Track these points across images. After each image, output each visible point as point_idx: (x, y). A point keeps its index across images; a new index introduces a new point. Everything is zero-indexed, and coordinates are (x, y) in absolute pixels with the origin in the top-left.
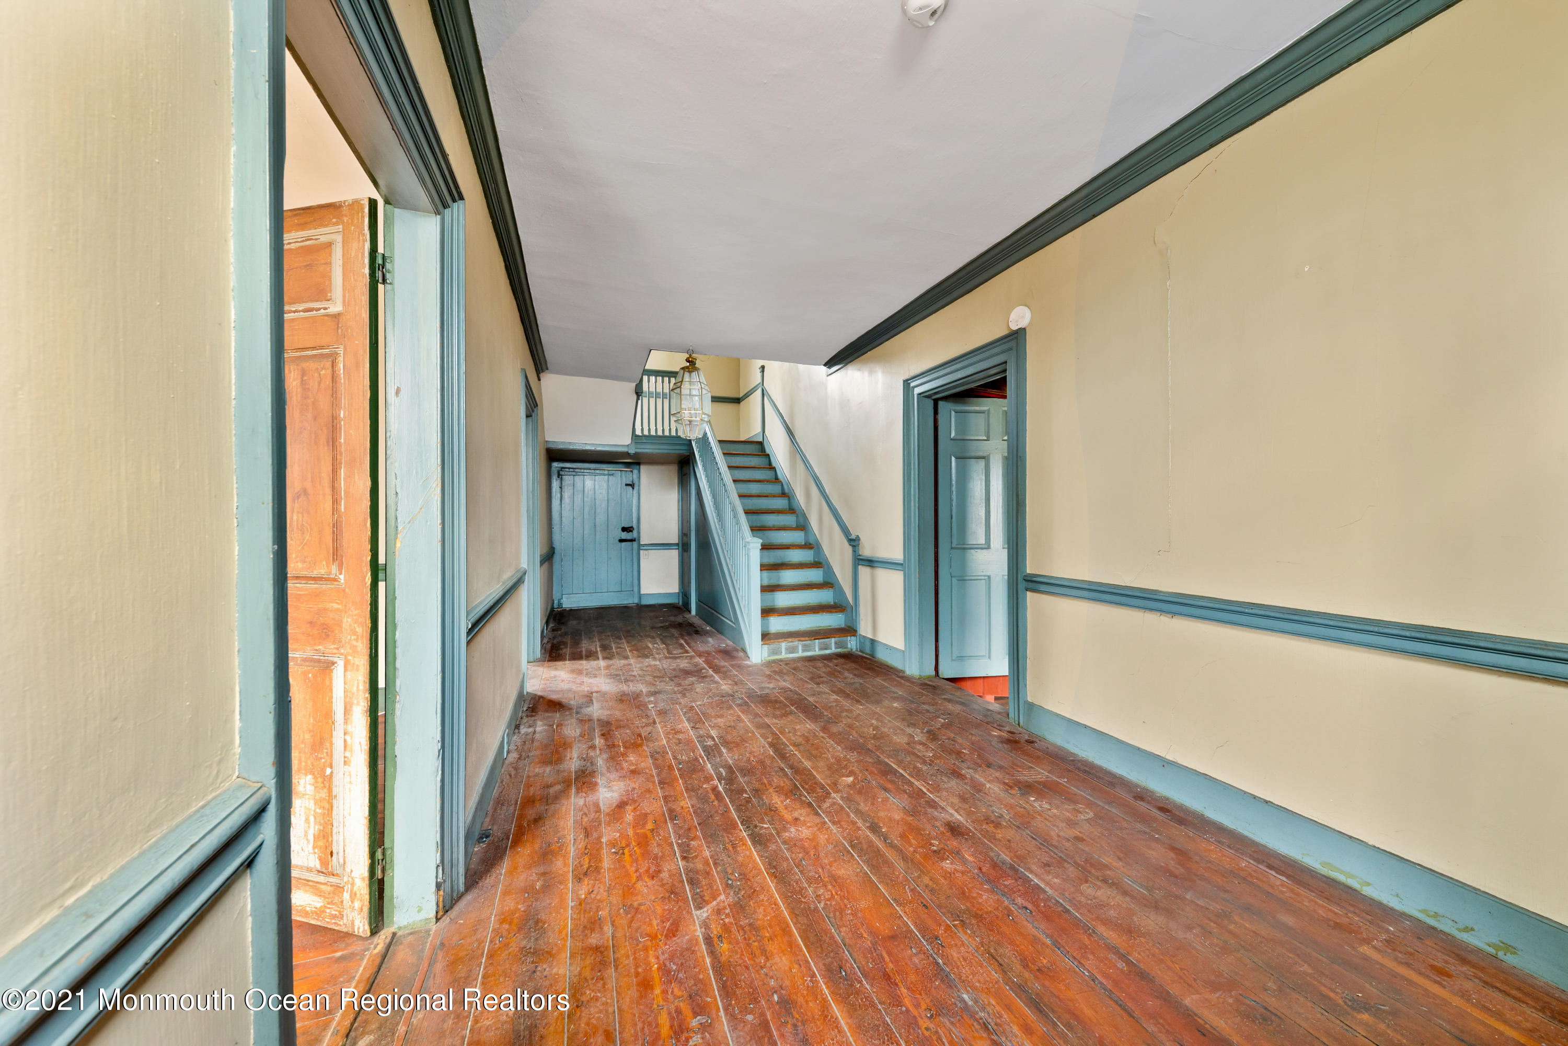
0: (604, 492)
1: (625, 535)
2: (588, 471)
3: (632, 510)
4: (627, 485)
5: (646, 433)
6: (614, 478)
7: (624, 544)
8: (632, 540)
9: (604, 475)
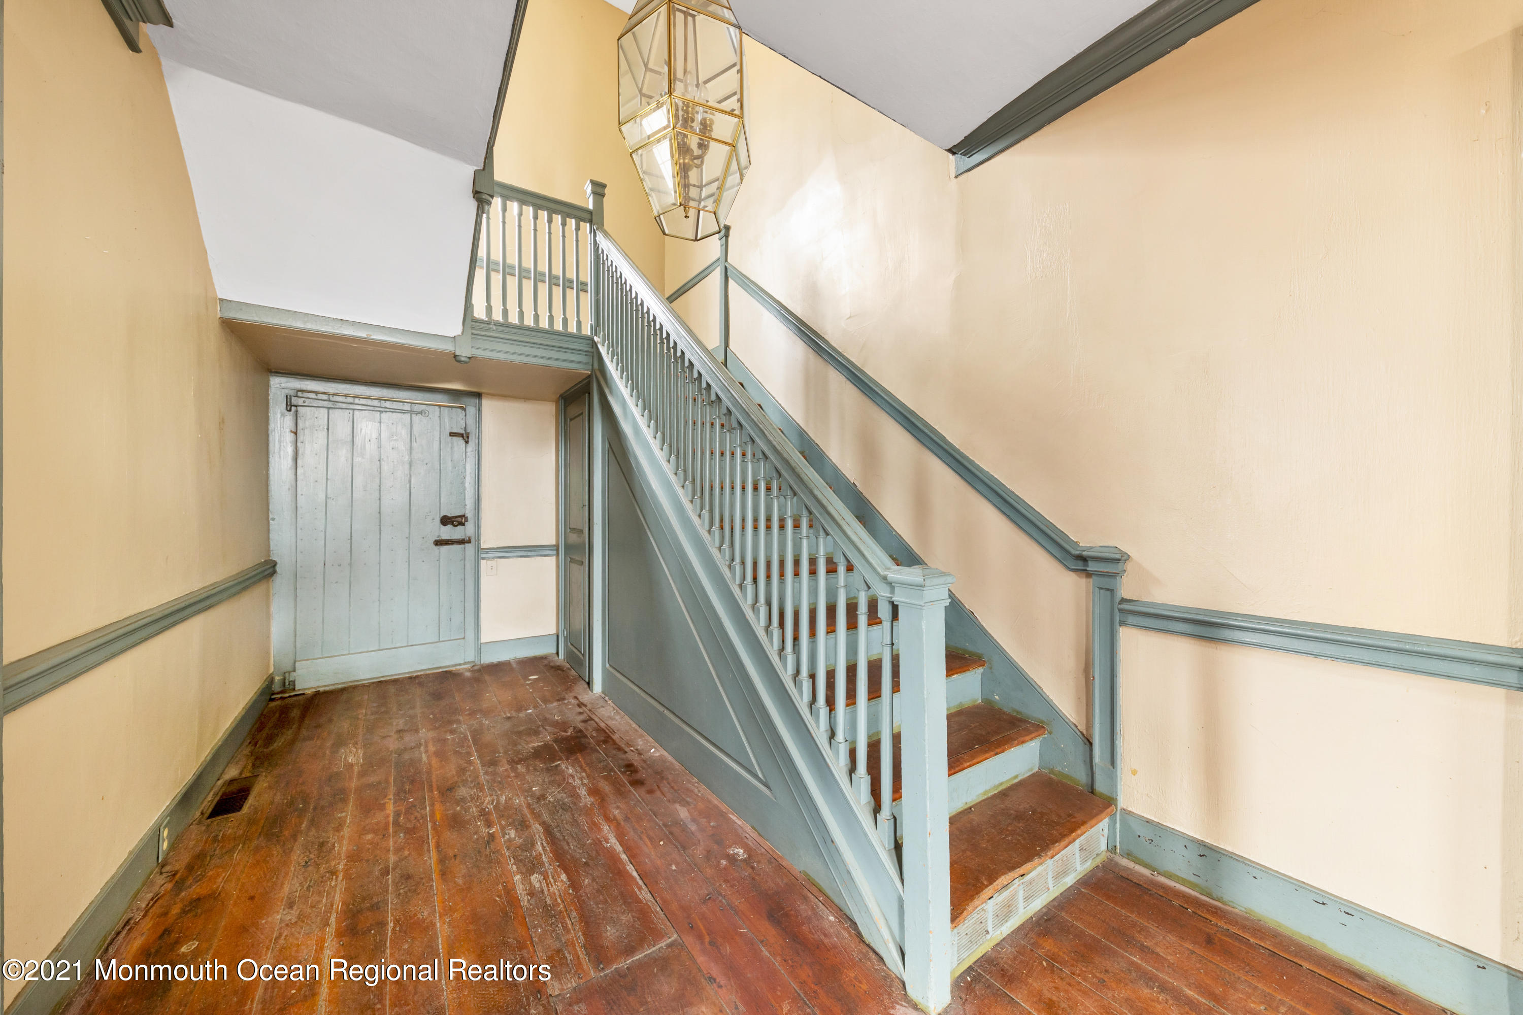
0: (402, 446)
1: (448, 532)
2: (363, 401)
3: (463, 483)
4: (452, 434)
5: (498, 316)
6: (425, 420)
7: (444, 549)
8: (462, 542)
9: (402, 412)
